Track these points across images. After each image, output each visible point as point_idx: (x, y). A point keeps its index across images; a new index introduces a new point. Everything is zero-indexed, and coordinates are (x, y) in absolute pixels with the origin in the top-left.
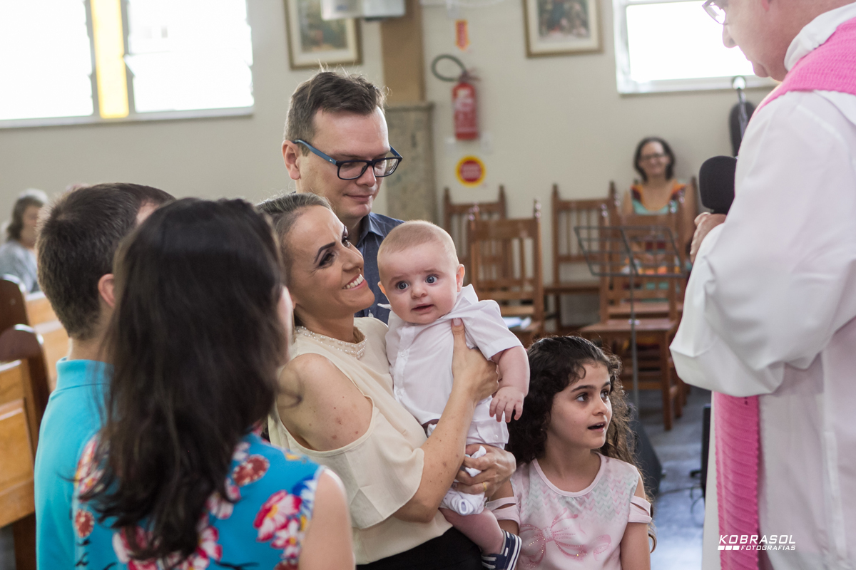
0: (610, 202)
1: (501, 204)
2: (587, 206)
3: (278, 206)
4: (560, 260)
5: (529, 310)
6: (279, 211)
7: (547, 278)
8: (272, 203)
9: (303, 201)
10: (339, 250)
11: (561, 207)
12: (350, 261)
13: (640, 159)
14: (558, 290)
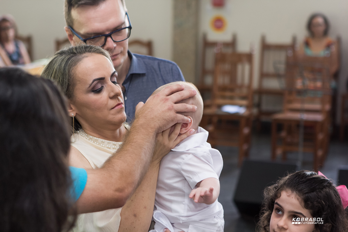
0: (292, 46)
1: (233, 44)
2: (280, 47)
3: (75, 51)
4: (263, 75)
5: (244, 102)
6: (74, 53)
7: (255, 84)
8: (72, 49)
9: (90, 50)
10: (107, 83)
11: (266, 47)
12: (113, 91)
13: (311, 25)
14: (261, 92)
